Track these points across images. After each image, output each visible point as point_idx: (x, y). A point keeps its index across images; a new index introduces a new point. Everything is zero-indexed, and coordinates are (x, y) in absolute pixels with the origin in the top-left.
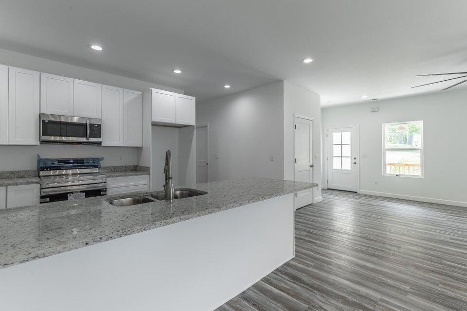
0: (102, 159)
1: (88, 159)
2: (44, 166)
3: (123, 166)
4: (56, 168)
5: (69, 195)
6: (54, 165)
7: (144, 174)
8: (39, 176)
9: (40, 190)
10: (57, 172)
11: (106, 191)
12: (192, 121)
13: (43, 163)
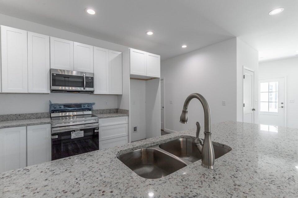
0: (94, 104)
1: (84, 104)
2: (54, 109)
3: (108, 109)
4: (62, 111)
5: (72, 132)
6: (61, 109)
7: (125, 116)
8: (51, 117)
9: (51, 129)
10: (64, 114)
11: (98, 129)
12: (157, 74)
13: (54, 107)
